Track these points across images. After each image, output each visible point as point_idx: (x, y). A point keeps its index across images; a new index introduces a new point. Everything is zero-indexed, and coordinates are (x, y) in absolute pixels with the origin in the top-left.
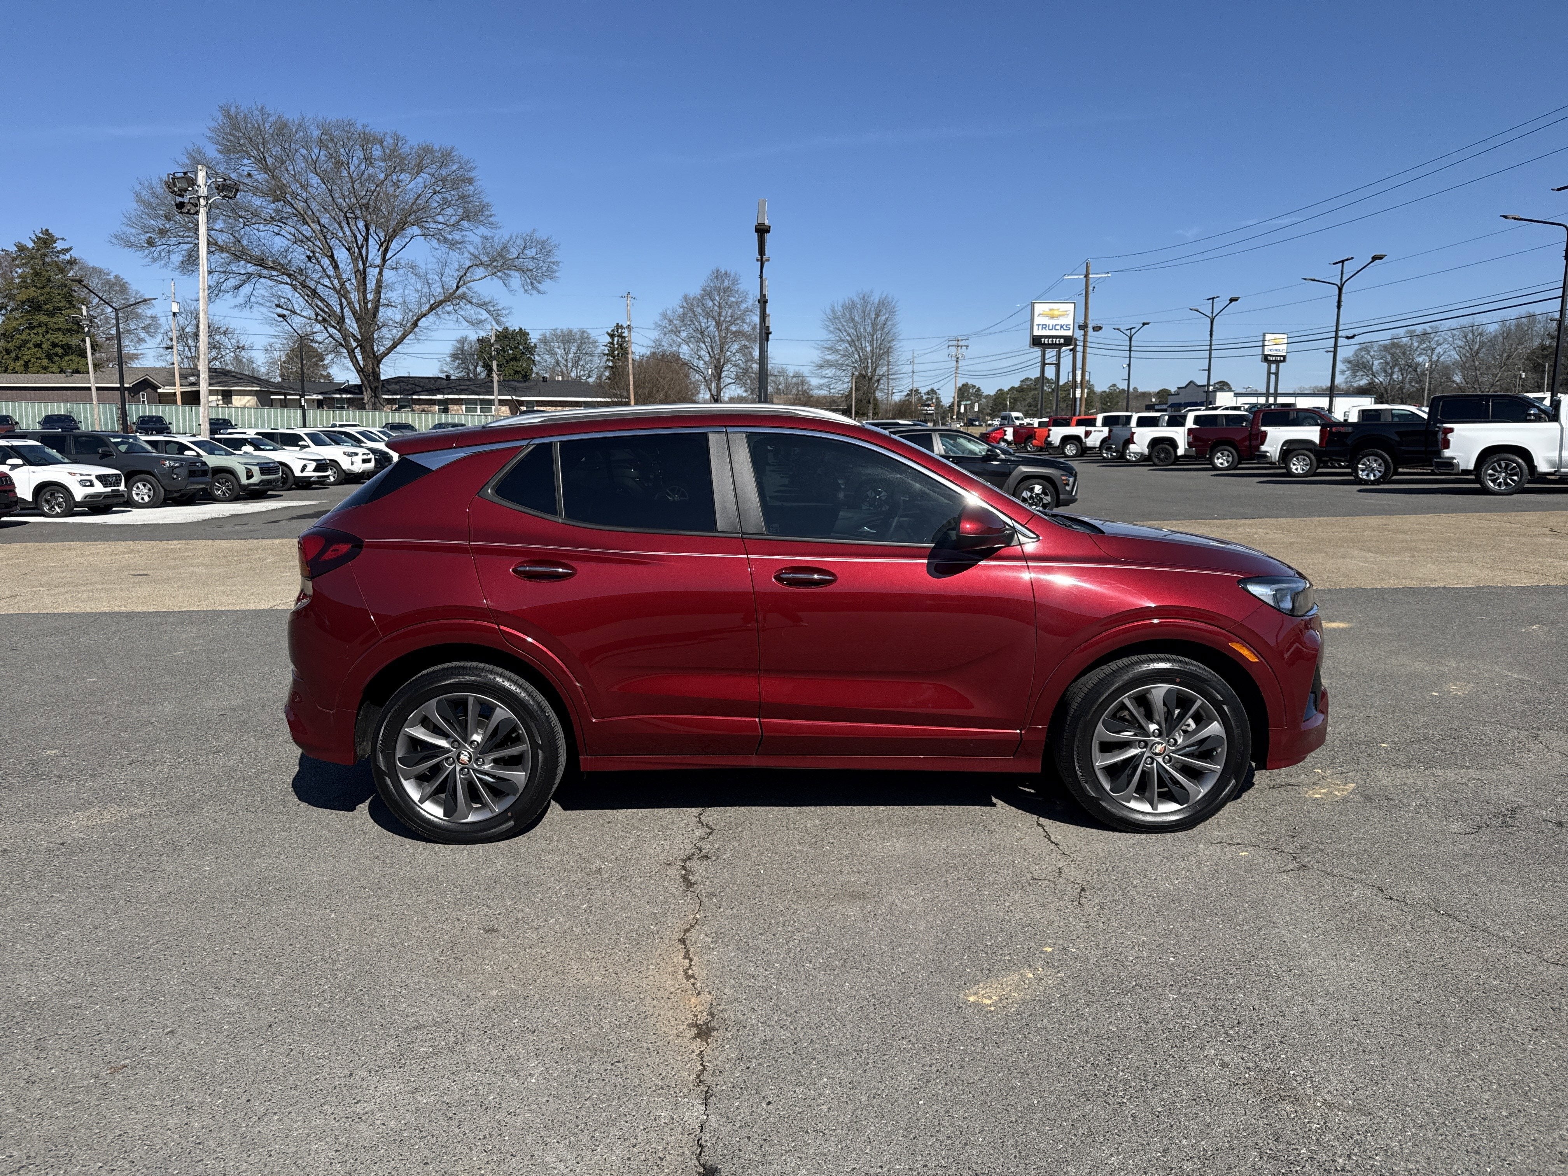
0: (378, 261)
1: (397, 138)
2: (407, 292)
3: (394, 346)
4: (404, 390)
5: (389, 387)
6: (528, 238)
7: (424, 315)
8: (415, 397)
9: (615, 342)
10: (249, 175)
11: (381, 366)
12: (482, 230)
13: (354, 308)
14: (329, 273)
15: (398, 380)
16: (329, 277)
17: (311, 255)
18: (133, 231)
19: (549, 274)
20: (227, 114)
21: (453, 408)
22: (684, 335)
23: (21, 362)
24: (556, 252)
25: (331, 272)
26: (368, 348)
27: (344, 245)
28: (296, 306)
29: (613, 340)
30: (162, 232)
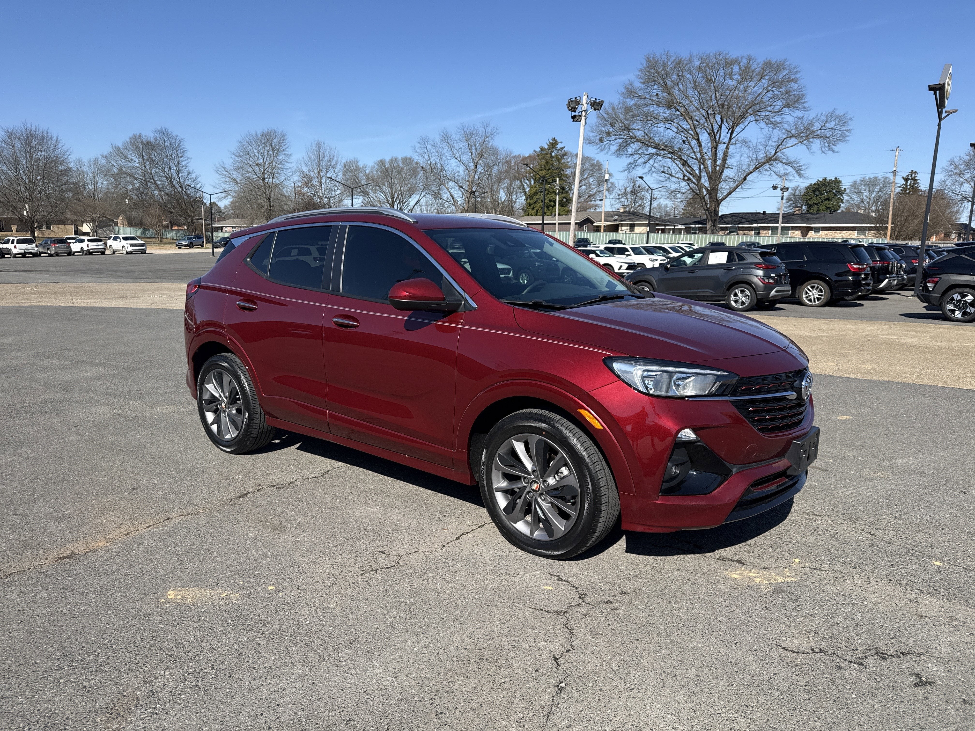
0: (726, 140)
1: (749, 59)
2: (742, 158)
3: (730, 193)
4: (735, 221)
5: (725, 220)
6: (829, 115)
7: (751, 173)
8: (740, 226)
9: (908, 184)
10: (657, 95)
11: (720, 207)
12: (798, 113)
13: (709, 170)
14: (695, 150)
15: (732, 215)
16: (694, 152)
17: (685, 139)
18: (594, 134)
19: (842, 138)
20: (648, 60)
21: (763, 232)
22: (967, 176)
23: (535, 210)
24: (851, 123)
25: (697, 149)
26: (714, 196)
27: (707, 132)
28: (673, 172)
29: (907, 182)
30: (608, 134)
